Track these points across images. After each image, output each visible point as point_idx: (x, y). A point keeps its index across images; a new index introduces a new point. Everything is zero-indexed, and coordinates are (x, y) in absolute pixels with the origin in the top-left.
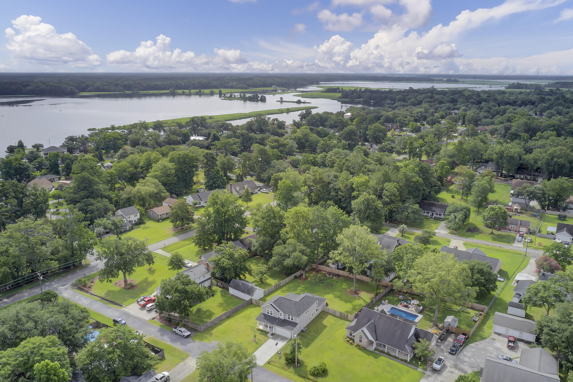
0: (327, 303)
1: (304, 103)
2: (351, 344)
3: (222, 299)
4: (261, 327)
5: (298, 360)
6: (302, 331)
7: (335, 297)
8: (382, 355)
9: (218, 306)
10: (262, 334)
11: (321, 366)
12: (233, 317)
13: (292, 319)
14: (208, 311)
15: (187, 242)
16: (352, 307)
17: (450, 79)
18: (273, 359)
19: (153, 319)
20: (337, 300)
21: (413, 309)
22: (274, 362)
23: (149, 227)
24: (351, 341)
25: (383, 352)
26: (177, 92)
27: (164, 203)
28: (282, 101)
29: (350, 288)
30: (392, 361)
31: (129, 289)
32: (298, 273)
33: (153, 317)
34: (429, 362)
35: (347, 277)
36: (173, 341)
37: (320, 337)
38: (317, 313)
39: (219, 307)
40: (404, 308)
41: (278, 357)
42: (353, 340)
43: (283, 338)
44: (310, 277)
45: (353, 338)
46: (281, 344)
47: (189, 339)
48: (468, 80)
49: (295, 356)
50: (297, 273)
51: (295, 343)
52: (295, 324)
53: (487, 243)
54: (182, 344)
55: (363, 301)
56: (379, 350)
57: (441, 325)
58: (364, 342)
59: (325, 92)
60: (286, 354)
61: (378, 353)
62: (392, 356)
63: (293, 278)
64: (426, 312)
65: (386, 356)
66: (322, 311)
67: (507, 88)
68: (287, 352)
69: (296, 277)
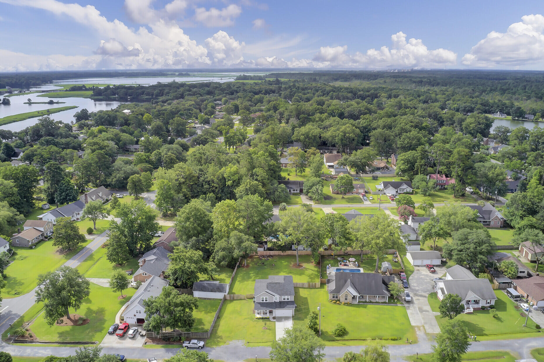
1: (57, 103)
8: (368, 305)
10: (265, 322)
12: (222, 316)
16: (308, 277)
17: (182, 73)
19: (145, 343)
21: (352, 265)
24: (338, 302)
25: (366, 302)
27: (25, 226)
28: (30, 103)
29: (291, 264)
30: (377, 306)
31: (82, 324)
33: (143, 342)
40: (345, 267)
43: (286, 318)
47: (206, 349)
48: (196, 73)
52: (292, 303)
53: (348, 206)
55: (311, 270)
56: (362, 302)
57: (380, 271)
58: (350, 299)
59: (70, 91)
61: (363, 303)
62: (374, 302)
63: (237, 268)
64: (363, 265)
67: (236, 80)
69: (239, 267)
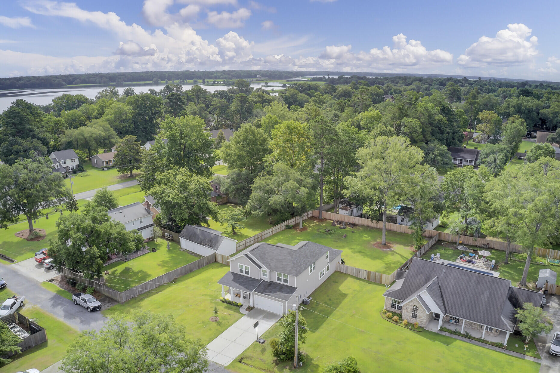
0: (342, 260)
2: (396, 322)
3: (167, 255)
4: (229, 297)
5: (299, 354)
6: (304, 303)
7: (354, 252)
8: (456, 339)
9: (159, 265)
10: (230, 309)
11: (348, 365)
12: (181, 281)
13: (285, 281)
14: (141, 271)
15: (133, 190)
16: (384, 265)
18: (248, 354)
19: (51, 281)
20: (359, 257)
21: (482, 264)
22: (250, 358)
23: (89, 175)
24: (395, 318)
25: (457, 333)
26: (160, 82)
28: (266, 86)
29: (375, 240)
30: (477, 348)
31: (32, 240)
32: (292, 222)
33: (50, 278)
34: (539, 344)
35: (368, 226)
36: (69, 315)
37: (338, 312)
38: (328, 274)
39: (160, 267)
40: (468, 264)
41: (259, 349)
42: (400, 316)
43: (269, 315)
44: (311, 227)
45: (398, 312)
46: (265, 326)
47: (98, 315)
49: (292, 347)
50: (290, 221)
51: (294, 321)
52: (291, 290)
54: (82, 322)
55: (399, 256)
56: (448, 331)
57: (531, 285)
58: (422, 318)
59: (311, 81)
60: (274, 344)
61: (448, 335)
62: (474, 338)
63: (284, 227)
64: (502, 268)
65: (464, 339)
66: (336, 272)
68: (277, 340)
69: (288, 227)
